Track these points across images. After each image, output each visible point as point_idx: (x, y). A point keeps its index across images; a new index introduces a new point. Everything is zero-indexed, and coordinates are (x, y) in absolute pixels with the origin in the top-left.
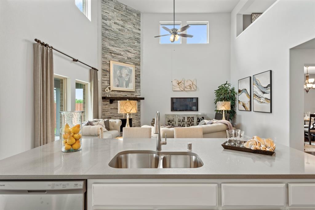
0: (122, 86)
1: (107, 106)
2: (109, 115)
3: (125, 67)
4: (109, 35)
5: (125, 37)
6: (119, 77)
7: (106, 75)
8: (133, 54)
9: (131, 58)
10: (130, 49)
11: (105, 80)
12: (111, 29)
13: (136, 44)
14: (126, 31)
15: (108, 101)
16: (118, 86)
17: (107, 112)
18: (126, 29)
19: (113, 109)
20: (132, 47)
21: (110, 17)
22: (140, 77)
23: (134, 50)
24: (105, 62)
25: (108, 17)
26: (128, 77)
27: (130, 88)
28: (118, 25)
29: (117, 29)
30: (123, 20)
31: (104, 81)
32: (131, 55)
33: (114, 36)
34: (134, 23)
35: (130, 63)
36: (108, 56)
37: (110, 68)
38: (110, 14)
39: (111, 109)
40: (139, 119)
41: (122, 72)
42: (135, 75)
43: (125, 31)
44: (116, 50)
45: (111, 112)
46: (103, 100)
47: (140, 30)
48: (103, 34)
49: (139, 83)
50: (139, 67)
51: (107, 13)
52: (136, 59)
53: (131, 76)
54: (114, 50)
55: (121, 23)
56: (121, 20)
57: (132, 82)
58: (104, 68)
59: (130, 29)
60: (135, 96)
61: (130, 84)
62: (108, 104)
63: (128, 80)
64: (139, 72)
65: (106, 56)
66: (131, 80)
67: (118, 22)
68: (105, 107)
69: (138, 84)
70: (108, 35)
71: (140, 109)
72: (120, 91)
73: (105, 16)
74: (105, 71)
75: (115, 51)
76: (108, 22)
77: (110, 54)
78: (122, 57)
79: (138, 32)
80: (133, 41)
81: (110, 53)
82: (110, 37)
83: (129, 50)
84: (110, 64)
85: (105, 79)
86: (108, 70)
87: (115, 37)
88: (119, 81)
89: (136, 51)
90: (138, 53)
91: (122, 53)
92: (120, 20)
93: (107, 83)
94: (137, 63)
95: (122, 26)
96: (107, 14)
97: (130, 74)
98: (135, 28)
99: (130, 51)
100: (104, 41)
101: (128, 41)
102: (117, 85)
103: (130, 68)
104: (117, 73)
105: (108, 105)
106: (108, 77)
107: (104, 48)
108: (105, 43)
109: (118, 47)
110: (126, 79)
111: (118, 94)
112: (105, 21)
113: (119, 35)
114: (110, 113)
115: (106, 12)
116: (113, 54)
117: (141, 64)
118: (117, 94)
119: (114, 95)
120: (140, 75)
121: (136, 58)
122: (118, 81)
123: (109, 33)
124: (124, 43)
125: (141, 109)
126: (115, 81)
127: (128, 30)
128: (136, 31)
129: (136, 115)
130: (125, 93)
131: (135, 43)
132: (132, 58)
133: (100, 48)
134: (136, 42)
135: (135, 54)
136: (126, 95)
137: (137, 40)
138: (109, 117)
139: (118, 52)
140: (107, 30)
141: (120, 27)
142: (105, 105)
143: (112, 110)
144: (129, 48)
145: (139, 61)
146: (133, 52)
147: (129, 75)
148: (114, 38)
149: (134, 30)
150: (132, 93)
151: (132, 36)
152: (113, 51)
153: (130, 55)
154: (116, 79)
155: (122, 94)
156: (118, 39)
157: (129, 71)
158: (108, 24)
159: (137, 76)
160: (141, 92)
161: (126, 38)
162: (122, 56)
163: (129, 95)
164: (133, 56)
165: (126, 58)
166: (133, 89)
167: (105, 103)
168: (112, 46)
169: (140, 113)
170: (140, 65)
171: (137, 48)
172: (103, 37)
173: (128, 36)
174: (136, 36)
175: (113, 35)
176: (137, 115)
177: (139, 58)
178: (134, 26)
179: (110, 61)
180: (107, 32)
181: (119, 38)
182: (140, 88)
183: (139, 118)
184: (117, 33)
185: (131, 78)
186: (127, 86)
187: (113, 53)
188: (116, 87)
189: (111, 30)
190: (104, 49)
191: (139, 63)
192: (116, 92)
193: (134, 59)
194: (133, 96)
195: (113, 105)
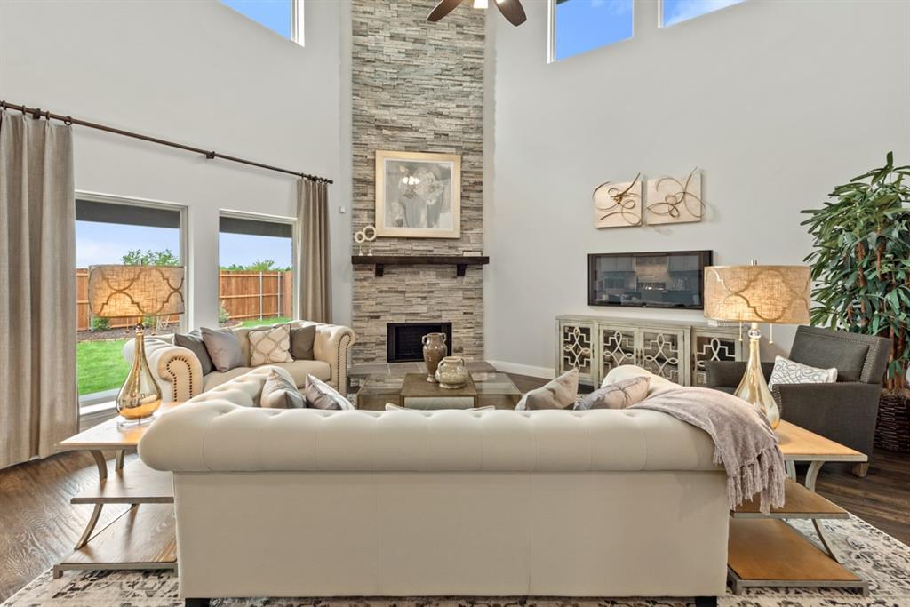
0: (415, 223)
1: (366, 283)
2: (374, 309)
3: (425, 165)
4: (373, 75)
5: (427, 72)
6: (405, 195)
7: (366, 195)
8: (453, 121)
9: (447, 135)
10: (443, 104)
11: (360, 210)
12: (380, 57)
13: (467, 85)
14: (431, 51)
15: (371, 270)
16: (400, 224)
17: (367, 299)
18: (431, 45)
19: (386, 292)
20: (451, 100)
21: (377, 24)
22: (481, 191)
23: (458, 106)
24: (361, 156)
25: (369, 23)
26: (438, 193)
27: (440, 229)
28: (404, 40)
29: (399, 52)
30: (421, 22)
31: (358, 212)
32: (450, 124)
33: (389, 76)
34: (461, 22)
35: (443, 150)
36: (371, 138)
37: (375, 174)
38: (378, 15)
39: (381, 292)
40: (480, 325)
42: (462, 186)
43: (429, 53)
44: (395, 118)
45: (379, 300)
46: (357, 266)
47: (482, 37)
48: (355, 78)
49: (479, 208)
50: (477, 158)
51: (368, 13)
52: (466, 136)
53: (446, 191)
54: (387, 118)
55: (414, 31)
56: (414, 21)
57: (449, 208)
58: (359, 174)
59: (444, 44)
60: (460, 253)
61: (441, 216)
62: (369, 277)
63: (437, 203)
64: (480, 174)
65: (364, 139)
66: (446, 202)
67: (402, 30)
68: (361, 287)
69: (475, 214)
70: (369, 77)
71: (482, 294)
72: (408, 238)
73: (361, 23)
74: (362, 182)
75: (393, 121)
76: (370, 40)
77: (375, 131)
78: (417, 135)
79: (477, 45)
80: (456, 78)
81: (378, 127)
82: (378, 83)
83: (440, 110)
84: (374, 160)
85: (361, 206)
86: (371, 178)
87: (392, 79)
88: (404, 207)
89: (465, 110)
90: (474, 113)
91: (416, 124)
92: (411, 23)
93: (368, 217)
94: (471, 146)
95: (416, 41)
96: (367, 15)
97: (442, 185)
98: (463, 36)
99: (445, 112)
100: (358, 95)
101: (437, 82)
102: (398, 221)
103: (443, 166)
104: (399, 187)
105: (369, 281)
106: (372, 198)
107: (359, 118)
108: (363, 102)
109: (402, 107)
110: (428, 202)
111: (403, 247)
112: (361, 39)
113: (407, 70)
114: (377, 304)
115: (364, 12)
116: (385, 132)
117: (484, 150)
118: (398, 247)
119: (391, 250)
120: (481, 183)
121: (464, 133)
122: (402, 210)
123: (371, 69)
124: (423, 91)
125: (485, 295)
126: (389, 208)
127: (437, 47)
128: (466, 45)
129: (464, 313)
130: (425, 243)
131: (464, 84)
132: (450, 134)
133: (349, 120)
134: (468, 78)
135: (462, 118)
136: (431, 251)
137: (469, 73)
138: (372, 315)
139: (401, 121)
140: (368, 61)
141: (410, 46)
142: (361, 280)
143: (384, 295)
144: (439, 105)
145: (480, 141)
146: (454, 115)
147: (438, 187)
148: (388, 83)
149: (458, 45)
150: (452, 244)
151: (451, 62)
152: (386, 121)
153: (444, 125)
154: (396, 204)
155: (415, 248)
156: (402, 82)
157: (438, 174)
158: (372, 45)
159: (470, 188)
160: (485, 238)
161: (432, 72)
162: (416, 131)
163: (440, 251)
164: (453, 128)
165: (430, 137)
166: (452, 230)
167: (362, 274)
168: (384, 106)
169: (482, 307)
170: (481, 152)
171: (472, 97)
172: (357, 87)
173: (436, 66)
174: (465, 60)
175: (386, 73)
176: (472, 313)
177: (480, 129)
178: (458, 29)
179: (374, 153)
180: (366, 69)
181: (404, 79)
182: (481, 227)
183: (478, 323)
184: (401, 68)
185: (446, 197)
186: (432, 219)
187: (386, 127)
188: (393, 225)
189: (379, 60)
190: (358, 121)
191: (477, 145)
192: (395, 242)
193: (458, 134)
194: (453, 253)
195: (387, 281)
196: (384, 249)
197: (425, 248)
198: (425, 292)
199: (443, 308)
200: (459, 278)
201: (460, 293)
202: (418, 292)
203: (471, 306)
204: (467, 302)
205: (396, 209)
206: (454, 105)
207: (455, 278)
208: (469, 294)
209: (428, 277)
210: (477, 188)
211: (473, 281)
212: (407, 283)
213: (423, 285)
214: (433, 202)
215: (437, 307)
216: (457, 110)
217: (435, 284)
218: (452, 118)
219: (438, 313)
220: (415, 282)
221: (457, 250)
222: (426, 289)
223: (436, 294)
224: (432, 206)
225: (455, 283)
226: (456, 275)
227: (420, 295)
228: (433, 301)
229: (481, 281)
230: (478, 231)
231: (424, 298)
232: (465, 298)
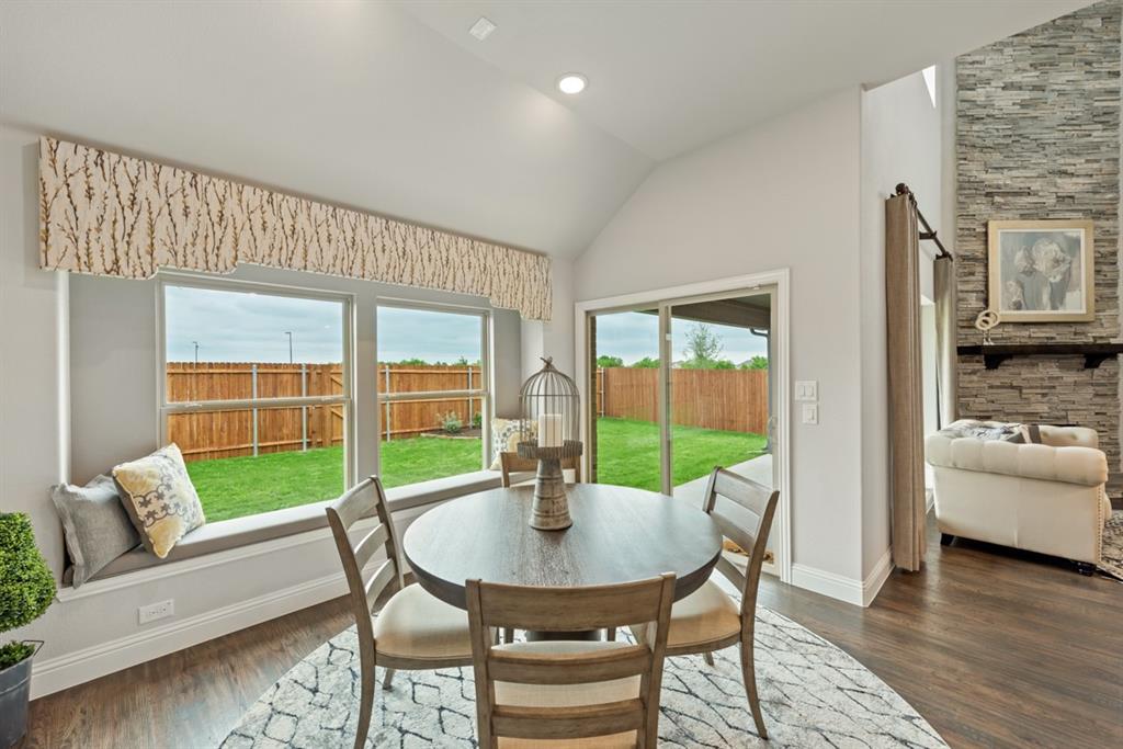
0: (1037, 305)
1: (975, 378)
2: (985, 407)
3: (1047, 235)
4: (982, 134)
5: (1048, 124)
6: (1024, 272)
7: (973, 274)
8: (1081, 180)
9: (1072, 197)
10: (1068, 161)
11: (967, 292)
12: (991, 112)
13: (1098, 134)
14: (1052, 97)
15: (978, 362)
16: (1018, 306)
17: (976, 396)
18: (1053, 91)
19: (998, 387)
20: (1077, 154)
21: (987, 74)
22: (1115, 264)
23: (1087, 161)
24: (968, 229)
25: (978, 73)
26: (1063, 268)
27: (1068, 312)
28: (1020, 88)
29: (1014, 104)
30: (1041, 65)
31: (965, 295)
32: (1076, 184)
33: (1001, 133)
34: (1089, 58)
35: (1068, 215)
36: (980, 207)
37: (987, 249)
38: (989, 63)
39: (991, 387)
40: (1114, 428)
41: (1034, 254)
42: (1095, 258)
43: (1050, 101)
44: (1008, 182)
45: (990, 398)
46: (963, 357)
47: (1116, 75)
48: (961, 141)
49: (1114, 285)
50: (1111, 222)
51: (977, 62)
52: (1097, 196)
53: (1074, 265)
54: (1001, 182)
55: (1031, 77)
56: (1031, 65)
57: (1079, 285)
58: (966, 251)
59: (1068, 88)
60: (1092, 340)
61: (1068, 295)
62: (979, 370)
63: (1063, 279)
64: (1114, 242)
65: (973, 209)
66: (1074, 278)
67: (1017, 78)
68: (971, 382)
69: (1107, 291)
70: (978, 137)
71: (1116, 390)
72: (1025, 324)
73: (969, 75)
74: (969, 259)
75: (1006, 185)
76: (979, 95)
77: (984, 200)
78: (1035, 199)
79: (1111, 84)
80: (1083, 127)
81: (988, 195)
82: (989, 142)
83: (1064, 168)
84: (986, 234)
85: (969, 287)
86: (980, 255)
87: (1005, 136)
88: (1022, 287)
89: (1096, 166)
90: (1107, 168)
91: (1035, 186)
92: (1028, 68)
93: (977, 299)
94: (1101, 208)
95: (1035, 88)
96: (976, 66)
97: (1069, 258)
98: (1093, 76)
99: (1070, 169)
100: (965, 159)
101: (1060, 135)
102: (1015, 304)
103: (1070, 234)
104: (1016, 261)
105: (979, 374)
106: (981, 278)
107: (967, 185)
108: (971, 166)
109: (1017, 168)
110: (1052, 280)
111: (1018, 334)
112: (969, 94)
113: (1022, 123)
114: (988, 402)
115: (973, 63)
116: (997, 199)
117: (1119, 212)
118: (1013, 334)
119: (1003, 338)
120: (1114, 254)
121: (1095, 193)
122: (1020, 289)
123: (983, 128)
124: (1042, 146)
125: (1120, 390)
126: (1006, 288)
127: (1061, 93)
128: (1098, 86)
129: (1097, 414)
130: (1046, 329)
131: (1095, 134)
132: (1077, 196)
133: (950, 189)
134: (1100, 126)
135: (1091, 176)
136: (1052, 338)
137: (1103, 119)
138: (982, 414)
139: (1018, 184)
140: (978, 119)
141: (1027, 95)
142: (970, 374)
143: (994, 391)
144: (1062, 161)
145: (1114, 201)
146: (1081, 172)
147: (1064, 260)
148: (1001, 141)
149: (1086, 87)
150: (1080, 329)
151: (1078, 110)
152: (999, 187)
153: (1068, 186)
154: (1012, 283)
155: (1033, 335)
156: (1017, 138)
157: (1064, 246)
158: (981, 99)
159: (1101, 260)
160: (1120, 320)
161: (1054, 124)
162: (1035, 195)
163: (1064, 338)
164: (1079, 188)
165: (1052, 201)
166: (1084, 311)
167: (970, 367)
168: (996, 168)
169: (1118, 406)
170: (1116, 214)
171: (1104, 149)
172: (964, 149)
173: (1060, 115)
174: (1096, 104)
175: (997, 130)
176: (1105, 414)
177: (1114, 187)
178: (1088, 68)
179: (986, 225)
180: (975, 128)
181: (1020, 135)
182: (1117, 307)
183: (1112, 425)
184: (1014, 121)
185: (1074, 272)
187: (998, 194)
188: (1010, 309)
189: (988, 116)
190: (965, 189)
191: (1110, 207)
192: (1010, 329)
193: (1087, 195)
194: (1080, 340)
195: (1000, 375)
197: (1043, 335)
198: (1045, 388)
199: (1070, 406)
200: (1088, 371)
201: (1091, 390)
202: (1037, 387)
203: (1104, 405)
204: (1098, 400)
205: (1012, 289)
206: (1083, 161)
207: (1083, 370)
208: (1101, 390)
209: (1048, 370)
210: (1111, 259)
211: (1107, 374)
212: (1023, 376)
213: (1042, 379)
214: (1058, 278)
215: (1062, 406)
216: (1085, 166)
217: (1057, 378)
218: (1078, 176)
219: (1063, 413)
220: (1033, 376)
221: (1086, 336)
222: (1046, 383)
223: (1059, 390)
224: (1055, 283)
225: (1084, 376)
226: (1082, 367)
227: (1039, 391)
228: (1055, 399)
229: (1116, 374)
230: (1113, 312)
231: (1044, 395)
232: (1097, 395)
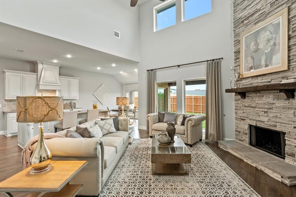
0: (259, 66)
2: (242, 115)
6: (254, 52)
11: (237, 66)
19: (248, 107)
24: (237, 40)
27: (272, 67)
31: (236, 68)
35: (276, 11)
36: (240, 29)
39: (245, 107)
41: (258, 41)
44: (250, 11)
45: (244, 111)
48: (234, 5)
57: (279, 49)
58: (236, 49)
61: (274, 57)
65: (238, 31)
66: (277, 47)
68: (237, 104)
72: (257, 76)
74: (237, 53)
77: (241, 25)
78: (260, 13)
81: (242, 22)
85: (237, 64)
88: (253, 59)
91: (258, 7)
97: (275, 36)
100: (235, 12)
102: (250, 68)
103: (275, 22)
104: (251, 48)
105: (240, 101)
107: (236, 22)
108: (237, 14)
109: (253, 2)
110: (266, 51)
111: (254, 81)
114: (243, 113)
116: (245, 22)
118: (252, 82)
122: (252, 61)
126: (247, 61)
129: (295, 127)
130: (266, 77)
133: (232, 26)
136: (269, 82)
138: (242, 118)
147: (272, 39)
150: (282, 75)
152: (245, 16)
154: (249, 58)
162: (259, 11)
163: (275, 81)
166: (280, 65)
179: (240, 36)
185: (277, 43)
186: (268, 62)
187: (246, 19)
190: (235, 24)
192: (250, 79)
195: (247, 101)
196: (245, 83)
197: (266, 80)
198: (266, 108)
199: (278, 120)
201: (292, 112)
202: (262, 108)
205: (249, 61)
209: (268, 99)
212: (257, 102)
213: (265, 104)
214: (269, 49)
215: (274, 120)
217: (273, 103)
219: (273, 123)
220: (261, 102)
222: (266, 106)
223: (274, 110)
224: (268, 53)
227: (263, 110)
228: (271, 115)
231: (265, 112)
